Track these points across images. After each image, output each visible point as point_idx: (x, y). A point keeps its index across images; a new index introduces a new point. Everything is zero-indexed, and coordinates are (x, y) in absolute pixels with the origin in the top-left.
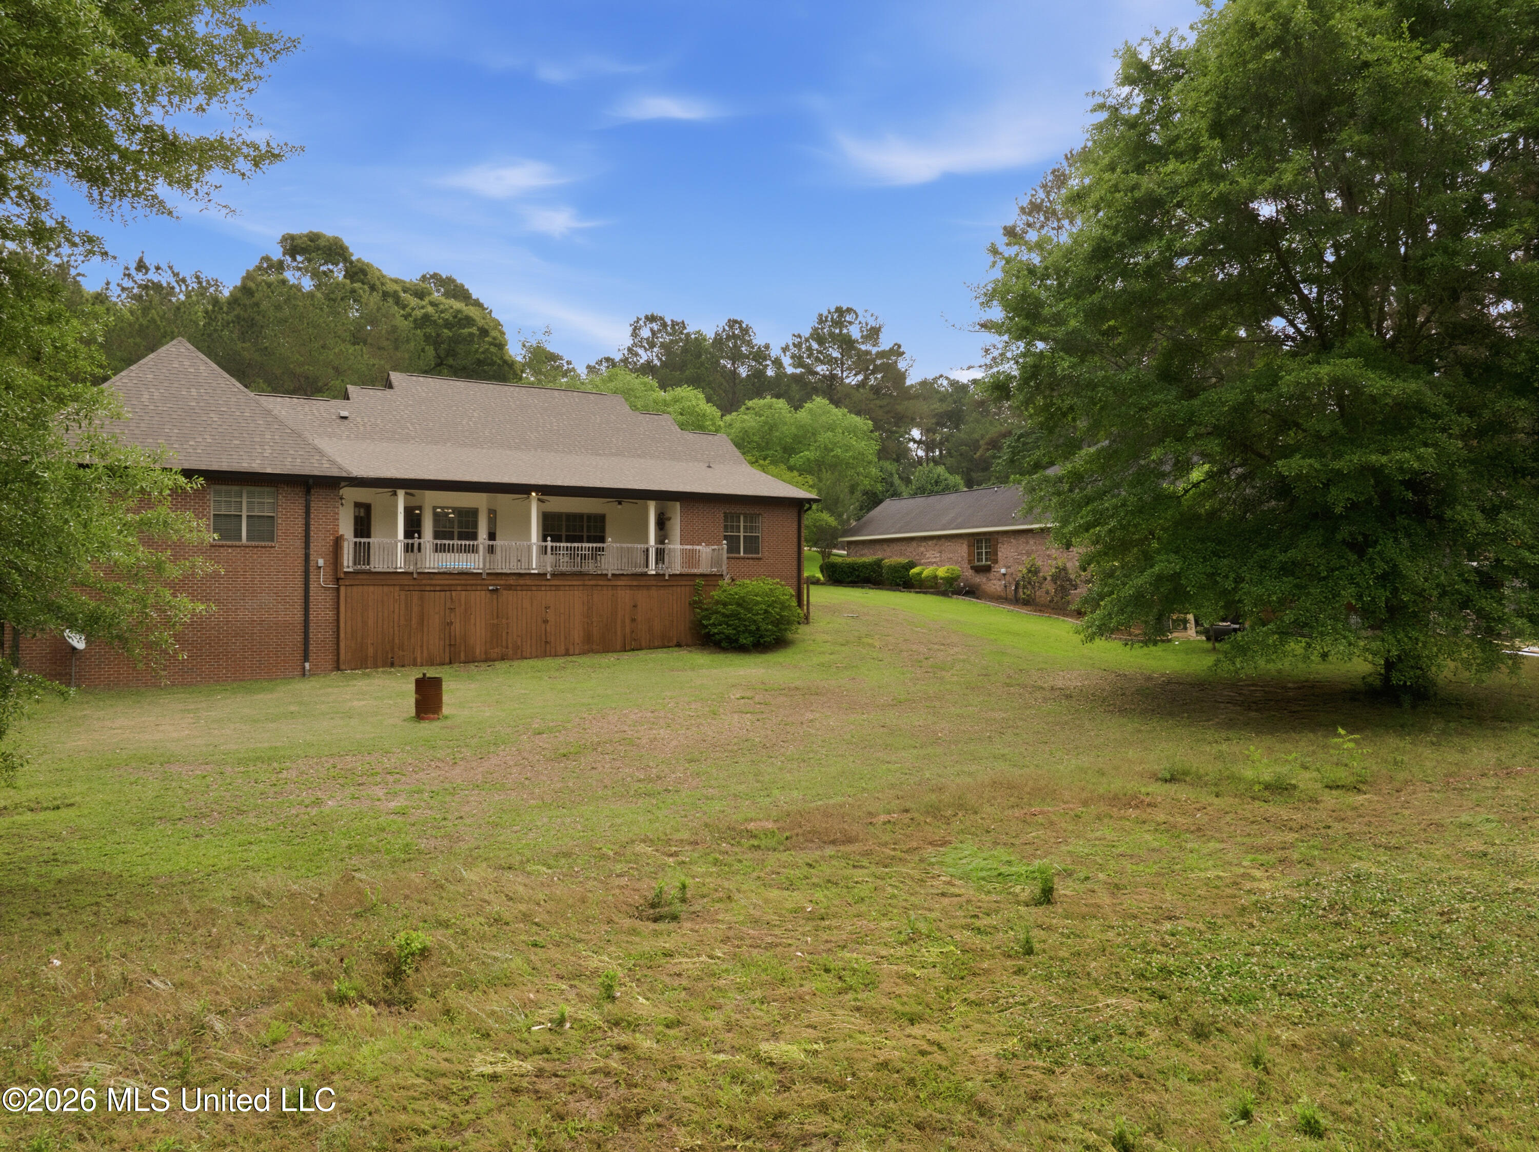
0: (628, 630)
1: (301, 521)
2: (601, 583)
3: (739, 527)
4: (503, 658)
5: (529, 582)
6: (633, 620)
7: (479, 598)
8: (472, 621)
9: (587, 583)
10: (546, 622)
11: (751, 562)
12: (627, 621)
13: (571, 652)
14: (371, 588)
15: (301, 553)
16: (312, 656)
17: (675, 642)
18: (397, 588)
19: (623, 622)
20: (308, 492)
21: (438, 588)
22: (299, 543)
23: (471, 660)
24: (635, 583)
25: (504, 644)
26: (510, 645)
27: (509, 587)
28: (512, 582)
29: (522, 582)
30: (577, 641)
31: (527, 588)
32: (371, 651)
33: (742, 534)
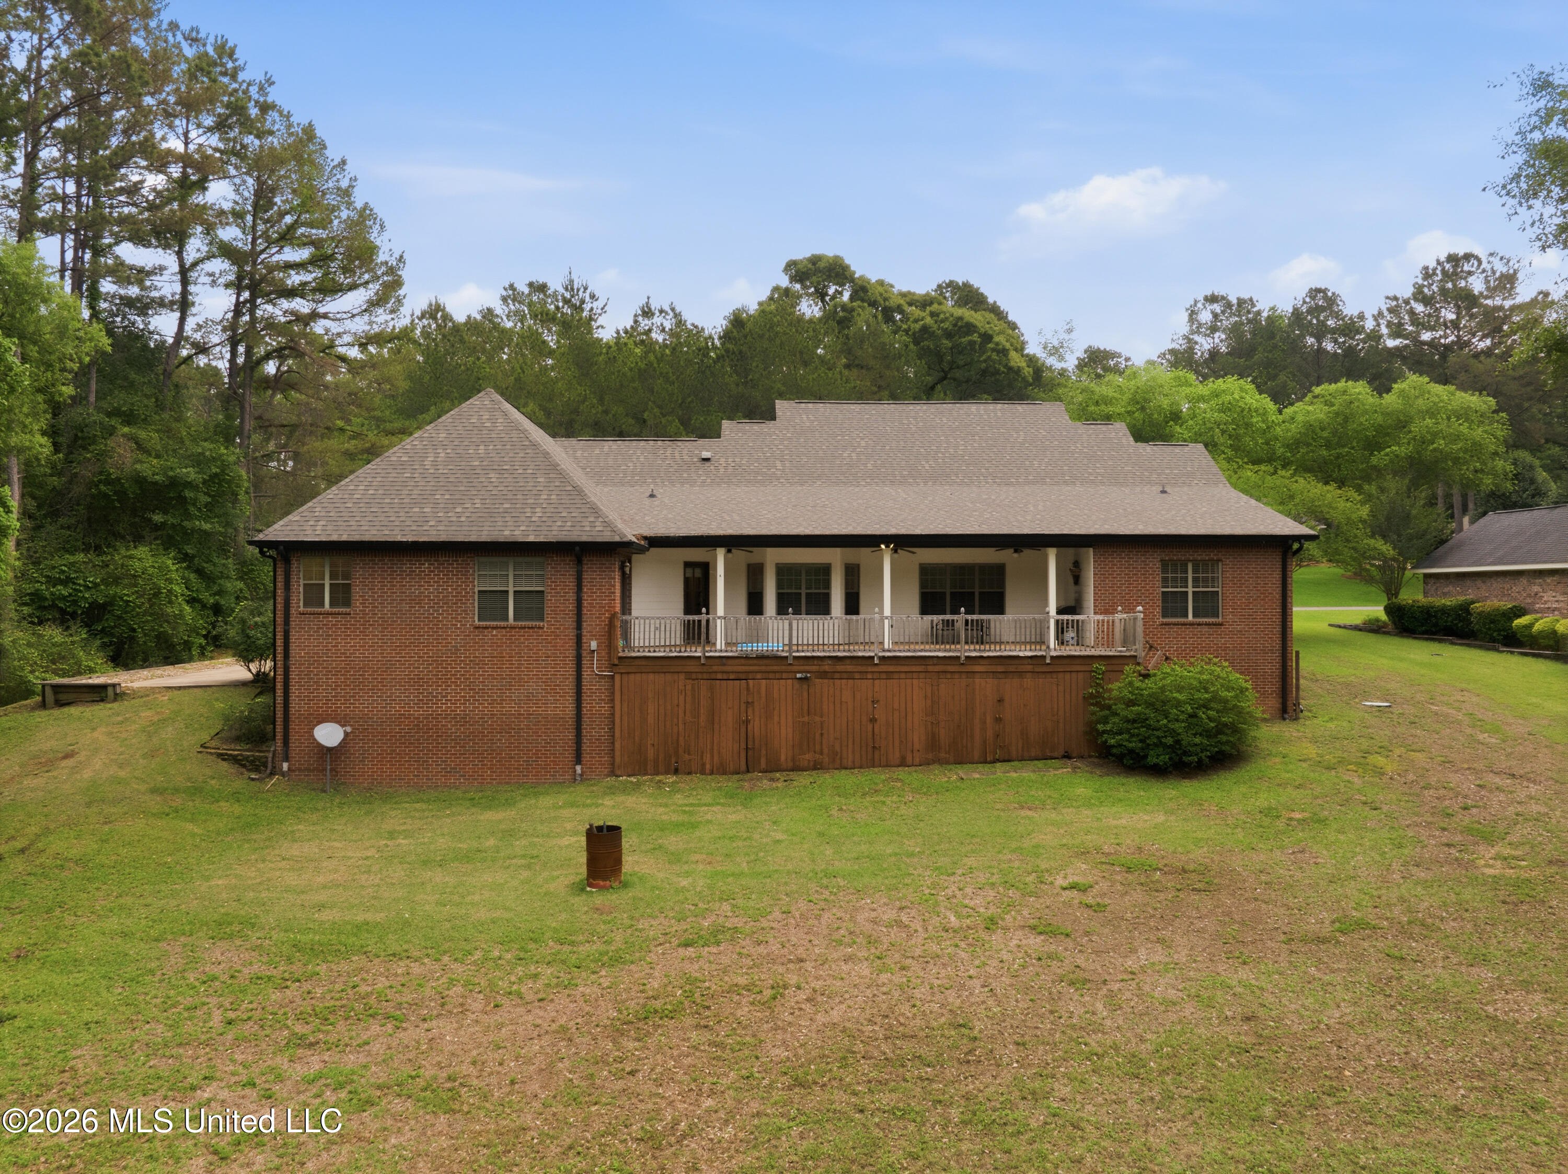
0: (990, 734)
1: (572, 597)
2: (950, 668)
3: (1186, 580)
4: (817, 767)
5: (849, 668)
6: (998, 720)
7: (784, 688)
8: (776, 718)
9: (930, 668)
10: (873, 720)
11: (1206, 629)
12: (989, 720)
13: (909, 760)
14: (651, 676)
15: (572, 633)
16: (586, 757)
17: (1061, 752)
18: (682, 676)
19: (984, 722)
20: (579, 562)
21: (732, 677)
22: (570, 623)
23: (772, 768)
24: (1000, 669)
25: (818, 748)
26: (826, 751)
27: (823, 675)
28: (827, 668)
29: (839, 668)
30: (917, 746)
31: (850, 676)
32: (651, 753)
33: (1190, 590)
